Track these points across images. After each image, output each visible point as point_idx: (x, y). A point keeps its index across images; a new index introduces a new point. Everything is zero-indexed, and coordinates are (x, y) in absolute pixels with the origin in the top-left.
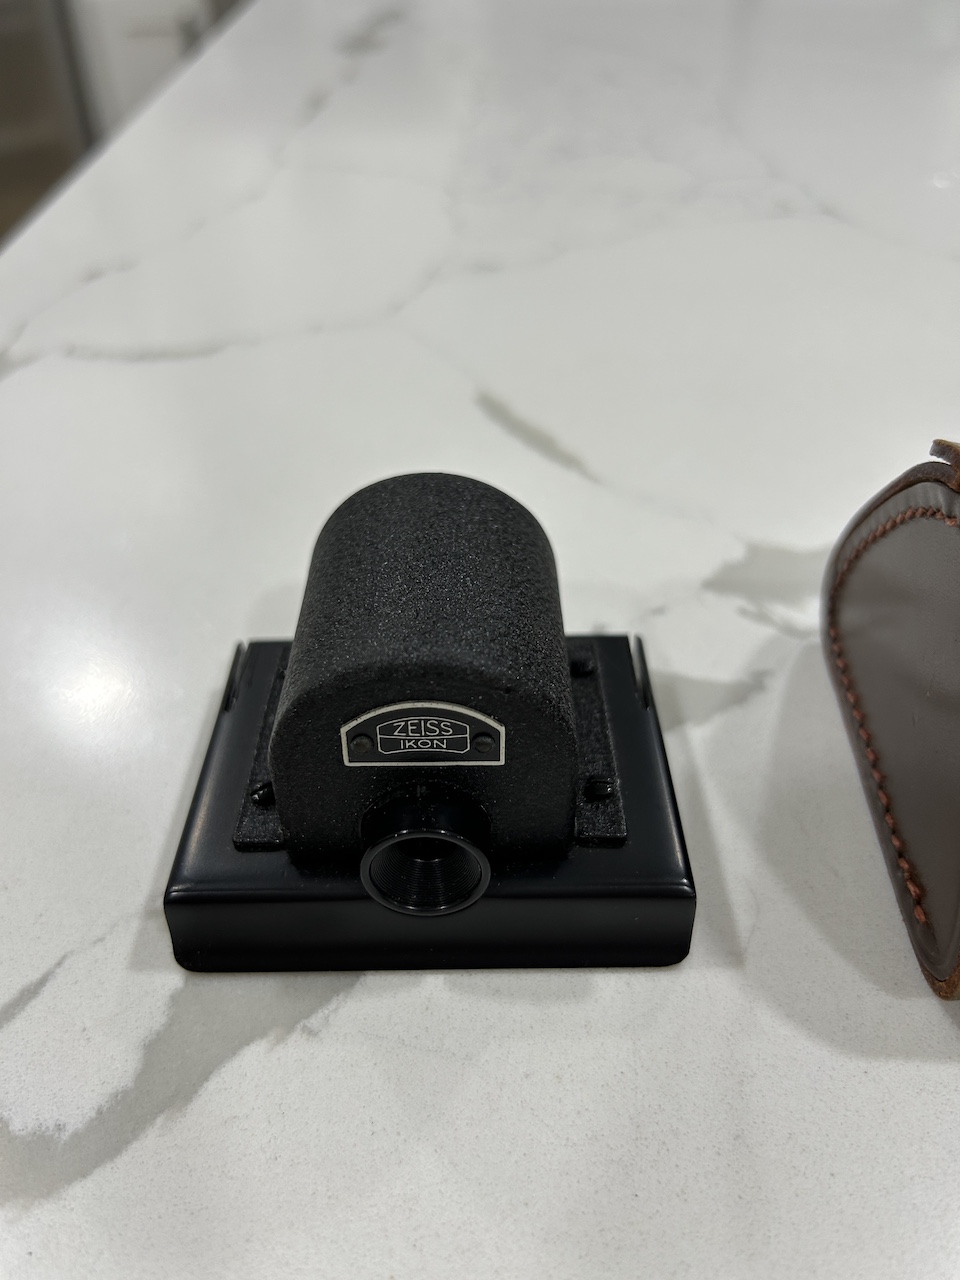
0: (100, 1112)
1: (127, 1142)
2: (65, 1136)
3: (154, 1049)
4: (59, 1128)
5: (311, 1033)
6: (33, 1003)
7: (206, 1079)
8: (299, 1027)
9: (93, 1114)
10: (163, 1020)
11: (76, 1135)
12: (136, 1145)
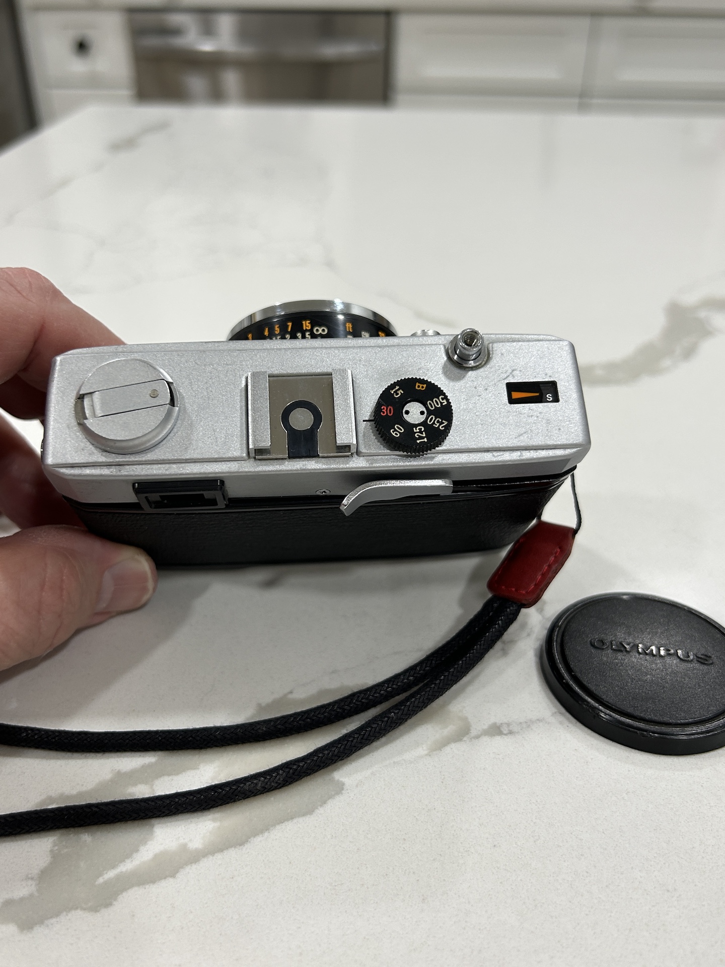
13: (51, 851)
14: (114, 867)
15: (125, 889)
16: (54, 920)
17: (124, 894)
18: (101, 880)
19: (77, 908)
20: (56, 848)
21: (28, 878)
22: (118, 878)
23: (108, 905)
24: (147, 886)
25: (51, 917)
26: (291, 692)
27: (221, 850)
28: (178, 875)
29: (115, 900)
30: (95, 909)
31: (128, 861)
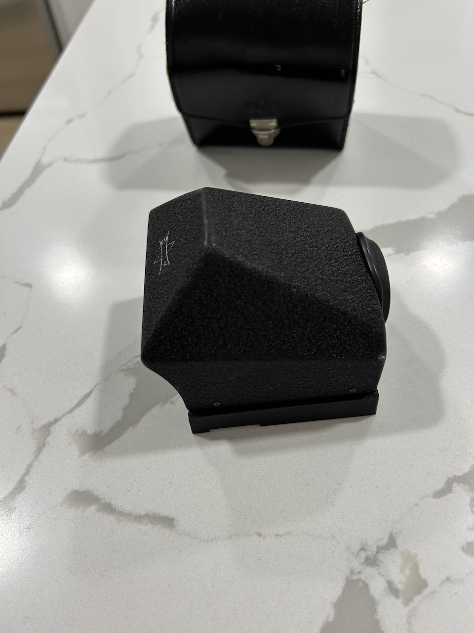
0: (112, 427)
1: (121, 435)
2: (103, 434)
3: (126, 409)
4: (101, 432)
5: (172, 403)
6: (89, 398)
7: (143, 417)
8: (169, 401)
9: (111, 428)
10: (128, 401)
11: (106, 433)
12: (124, 435)
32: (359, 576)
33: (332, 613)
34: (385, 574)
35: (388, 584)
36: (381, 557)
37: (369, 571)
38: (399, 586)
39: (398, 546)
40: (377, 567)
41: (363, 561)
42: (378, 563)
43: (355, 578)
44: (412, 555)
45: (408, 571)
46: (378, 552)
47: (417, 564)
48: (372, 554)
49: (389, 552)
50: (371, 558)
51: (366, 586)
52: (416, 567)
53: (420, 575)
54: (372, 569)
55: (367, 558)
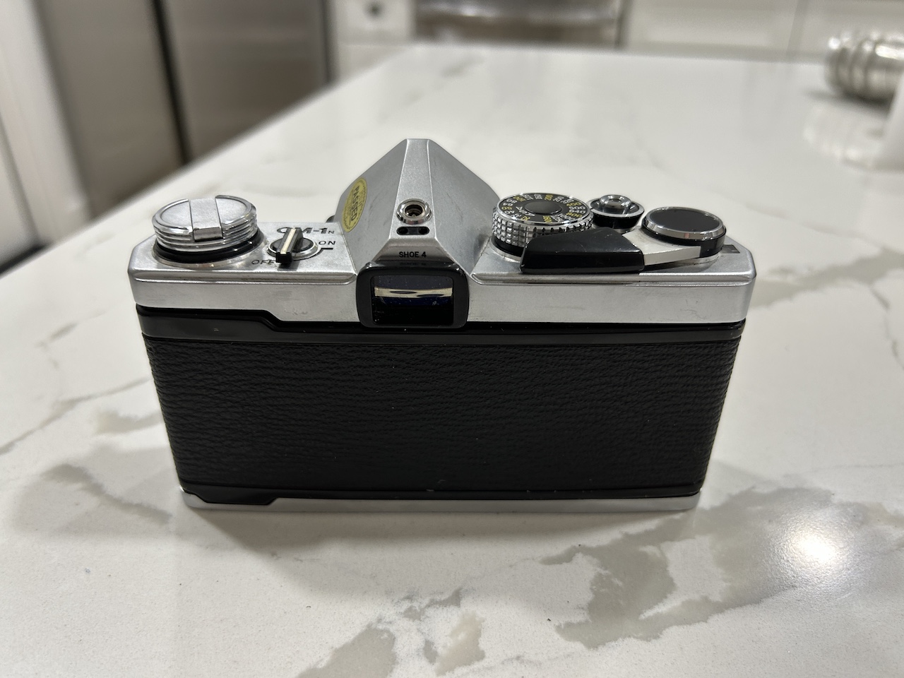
13: (591, 589)
14: (650, 608)
15: (666, 627)
16: (613, 643)
17: (667, 630)
18: (642, 617)
19: (629, 636)
20: (594, 587)
21: (581, 608)
22: (658, 616)
23: (657, 637)
24: (685, 626)
25: (610, 641)
26: (753, 487)
27: (741, 605)
28: (709, 621)
29: (661, 633)
30: (647, 639)
31: (661, 605)
32: (388, 627)
33: (327, 660)
34: (427, 632)
35: (426, 644)
36: (430, 612)
37: (405, 623)
38: (440, 650)
39: (461, 605)
40: (419, 621)
41: (402, 611)
42: (422, 617)
43: (380, 627)
44: (477, 619)
45: (462, 636)
46: (428, 606)
47: (480, 630)
48: (419, 606)
49: (445, 609)
50: (416, 610)
51: (392, 639)
52: (477, 634)
53: (478, 643)
54: (411, 622)
55: (410, 609)
